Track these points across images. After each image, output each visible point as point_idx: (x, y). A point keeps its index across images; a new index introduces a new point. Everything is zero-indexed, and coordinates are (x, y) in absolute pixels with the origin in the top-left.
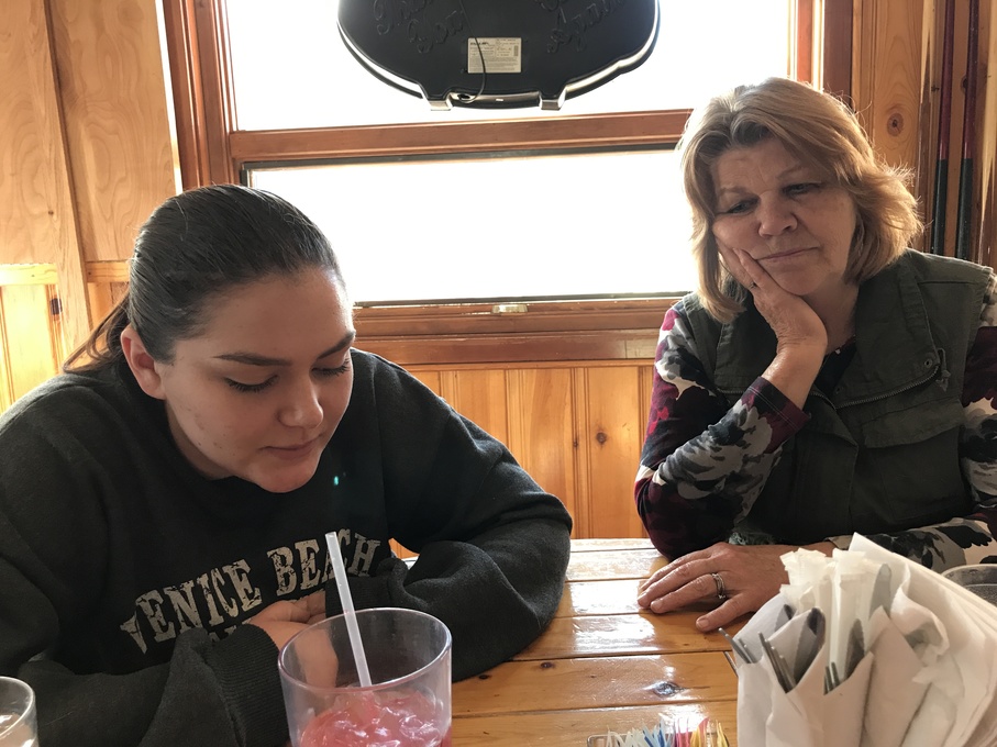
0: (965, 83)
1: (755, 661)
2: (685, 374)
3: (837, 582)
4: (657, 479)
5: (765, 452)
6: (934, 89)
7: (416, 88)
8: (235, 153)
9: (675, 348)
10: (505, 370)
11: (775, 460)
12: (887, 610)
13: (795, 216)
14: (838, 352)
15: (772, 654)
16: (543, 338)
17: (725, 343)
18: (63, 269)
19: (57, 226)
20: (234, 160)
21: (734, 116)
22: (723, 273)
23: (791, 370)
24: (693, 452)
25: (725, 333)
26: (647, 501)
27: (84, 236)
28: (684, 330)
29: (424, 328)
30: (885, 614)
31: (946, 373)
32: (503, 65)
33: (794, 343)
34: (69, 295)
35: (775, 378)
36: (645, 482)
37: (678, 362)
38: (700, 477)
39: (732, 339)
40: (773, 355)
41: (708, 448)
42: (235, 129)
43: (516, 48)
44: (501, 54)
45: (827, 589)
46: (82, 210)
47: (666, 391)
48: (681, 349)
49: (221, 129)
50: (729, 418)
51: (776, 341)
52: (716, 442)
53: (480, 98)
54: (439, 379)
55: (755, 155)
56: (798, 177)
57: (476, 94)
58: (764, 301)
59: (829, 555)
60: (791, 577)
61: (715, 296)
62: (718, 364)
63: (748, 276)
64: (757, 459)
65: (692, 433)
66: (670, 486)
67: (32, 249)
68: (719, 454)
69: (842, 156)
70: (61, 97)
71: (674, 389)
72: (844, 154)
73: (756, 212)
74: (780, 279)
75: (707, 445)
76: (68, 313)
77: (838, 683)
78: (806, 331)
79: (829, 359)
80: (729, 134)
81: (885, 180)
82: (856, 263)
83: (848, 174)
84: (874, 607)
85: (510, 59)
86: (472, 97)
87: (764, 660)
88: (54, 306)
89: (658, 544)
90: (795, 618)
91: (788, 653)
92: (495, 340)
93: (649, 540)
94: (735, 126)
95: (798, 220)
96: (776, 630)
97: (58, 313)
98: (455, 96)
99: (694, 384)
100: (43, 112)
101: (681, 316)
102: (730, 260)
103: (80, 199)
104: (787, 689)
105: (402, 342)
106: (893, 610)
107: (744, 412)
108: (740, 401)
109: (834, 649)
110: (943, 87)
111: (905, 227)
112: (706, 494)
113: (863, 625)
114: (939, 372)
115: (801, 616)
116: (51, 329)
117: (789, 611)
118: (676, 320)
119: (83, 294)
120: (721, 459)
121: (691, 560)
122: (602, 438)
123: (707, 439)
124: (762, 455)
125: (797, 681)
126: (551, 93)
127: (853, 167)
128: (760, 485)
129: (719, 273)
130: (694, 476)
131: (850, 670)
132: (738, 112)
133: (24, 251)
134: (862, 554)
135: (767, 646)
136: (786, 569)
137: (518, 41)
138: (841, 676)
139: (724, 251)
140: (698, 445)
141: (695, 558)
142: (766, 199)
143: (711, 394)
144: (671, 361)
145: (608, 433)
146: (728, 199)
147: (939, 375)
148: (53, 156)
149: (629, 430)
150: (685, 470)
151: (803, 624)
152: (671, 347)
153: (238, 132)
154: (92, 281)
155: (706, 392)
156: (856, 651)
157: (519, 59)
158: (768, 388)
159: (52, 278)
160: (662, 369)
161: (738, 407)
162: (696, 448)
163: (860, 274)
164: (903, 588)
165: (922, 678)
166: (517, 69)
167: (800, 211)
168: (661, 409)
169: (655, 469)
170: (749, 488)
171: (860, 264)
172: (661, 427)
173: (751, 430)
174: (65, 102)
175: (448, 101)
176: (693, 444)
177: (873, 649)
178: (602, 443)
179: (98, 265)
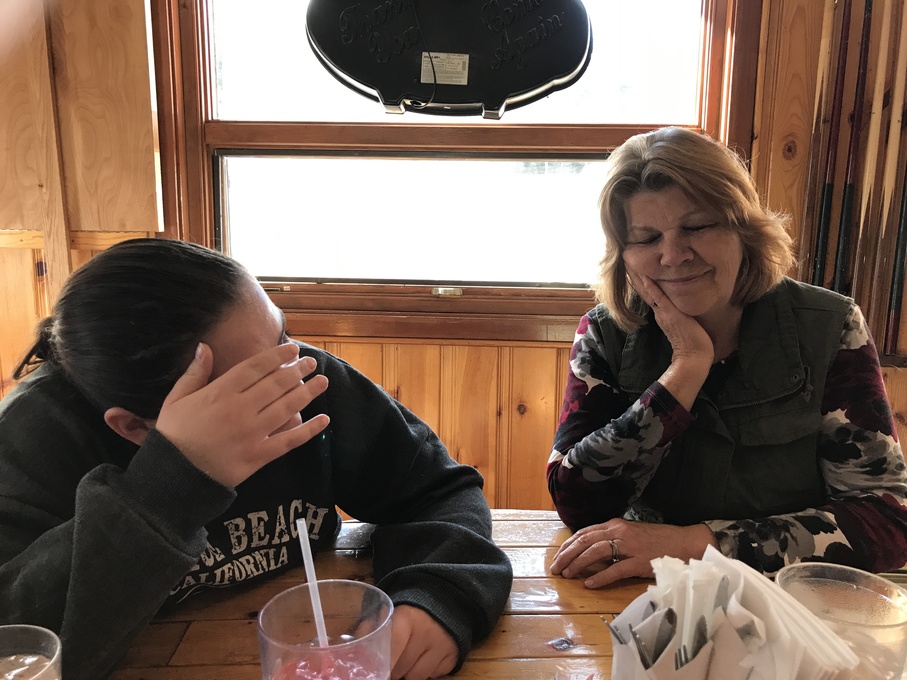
0: (852, 117)
1: (626, 643)
2: (594, 374)
3: (691, 584)
4: (566, 463)
5: (657, 446)
6: (824, 122)
7: (374, 93)
8: (209, 140)
9: (587, 350)
10: (441, 345)
11: (665, 451)
12: (725, 610)
13: (692, 249)
14: (723, 362)
15: (637, 641)
16: (474, 319)
17: (630, 349)
18: (49, 236)
19: (46, 198)
20: (208, 145)
21: (645, 164)
22: (630, 291)
23: (683, 377)
24: (597, 441)
25: (629, 341)
26: (557, 480)
27: (70, 208)
28: (595, 335)
29: (370, 305)
30: (722, 612)
31: (810, 387)
32: (451, 77)
33: (687, 354)
34: (53, 260)
35: (669, 383)
36: (556, 465)
37: (589, 362)
38: (603, 464)
39: (635, 347)
40: (669, 363)
41: (609, 440)
42: (210, 119)
43: (464, 63)
44: (450, 67)
45: (682, 591)
46: (69, 184)
47: (578, 386)
48: (592, 352)
49: (197, 119)
50: (628, 415)
51: (671, 351)
52: (617, 434)
53: (429, 105)
54: (382, 351)
55: (661, 199)
56: (696, 219)
57: (427, 102)
58: (663, 318)
59: (687, 563)
60: (658, 578)
61: (622, 310)
62: (622, 366)
63: (650, 296)
64: (650, 452)
65: (596, 425)
66: (576, 470)
67: (22, 217)
68: (619, 445)
69: (733, 204)
70: (55, 81)
71: (585, 385)
72: (735, 202)
73: (660, 245)
74: (677, 301)
75: (609, 436)
76: (52, 275)
77: (687, 661)
78: (695, 346)
79: (715, 368)
80: (640, 180)
81: (768, 223)
82: (742, 288)
83: (737, 219)
84: (716, 606)
85: (458, 73)
86: (423, 104)
87: (632, 644)
88: (40, 268)
89: (564, 517)
90: (656, 613)
91: (649, 640)
92: (433, 319)
93: (556, 513)
94: (646, 172)
95: (694, 252)
96: (644, 619)
97: (42, 275)
98: (408, 102)
99: (602, 382)
100: (38, 95)
101: (593, 322)
102: (636, 282)
103: (68, 175)
104: (647, 666)
105: (351, 316)
106: (728, 611)
107: (642, 411)
108: (638, 401)
109: (685, 636)
110: (833, 118)
111: (783, 262)
112: (604, 478)
113: (707, 619)
114: (804, 385)
115: (661, 612)
116: (36, 289)
117: (653, 606)
118: (589, 326)
119: (66, 260)
120: (620, 449)
121: (591, 531)
122: (522, 409)
123: (609, 431)
124: (653, 449)
125: (654, 661)
126: (492, 106)
127: (742, 212)
128: (651, 472)
129: (626, 291)
130: (597, 462)
131: (695, 653)
132: (649, 161)
133: (15, 217)
134: (711, 563)
135: (634, 634)
136: (655, 571)
137: (467, 57)
138: (689, 656)
139: (632, 274)
140: (602, 436)
141: (595, 529)
142: (668, 236)
143: (615, 391)
144: (583, 361)
145: (528, 405)
146: (638, 234)
147: (804, 389)
148: (45, 135)
149: (547, 404)
150: (588, 455)
151: (661, 618)
152: (584, 349)
153: (213, 121)
154: (75, 249)
155: (611, 390)
156: (701, 638)
157: (466, 73)
158: (662, 391)
159: (39, 244)
160: (575, 367)
161: (637, 406)
162: (600, 439)
163: (743, 300)
164: (736, 596)
165: (746, 663)
166: (464, 82)
167: (696, 246)
168: (572, 402)
169: (564, 454)
170: (642, 475)
171: (746, 289)
172: (572, 417)
173: (646, 427)
174: (58, 88)
175: (402, 106)
176: (597, 435)
177: (713, 638)
178: (522, 413)
179: (80, 234)
